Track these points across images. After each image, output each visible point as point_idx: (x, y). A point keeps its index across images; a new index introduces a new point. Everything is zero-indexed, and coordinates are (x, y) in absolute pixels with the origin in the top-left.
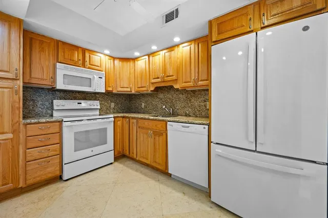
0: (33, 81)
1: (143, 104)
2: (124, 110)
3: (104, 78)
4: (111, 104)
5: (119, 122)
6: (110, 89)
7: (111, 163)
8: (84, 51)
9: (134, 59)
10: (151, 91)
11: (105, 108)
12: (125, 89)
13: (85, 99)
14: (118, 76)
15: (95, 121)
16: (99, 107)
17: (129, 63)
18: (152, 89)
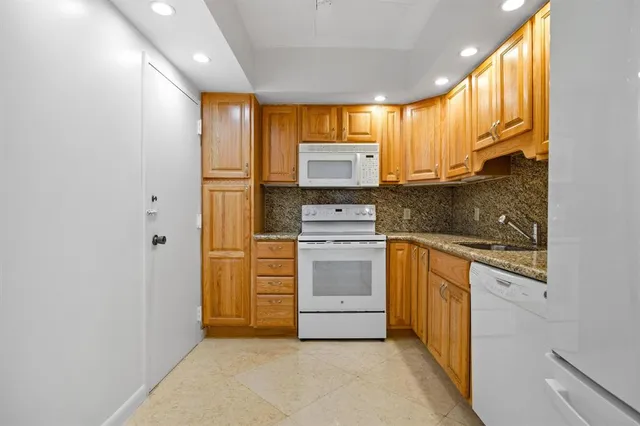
0: (274, 178)
1: (477, 211)
2: (436, 225)
3: (377, 156)
4: (402, 211)
5: (401, 252)
6: (391, 178)
7: (382, 340)
8: (340, 109)
9: (444, 96)
10: (478, 173)
11: (388, 220)
12: (425, 176)
13: (349, 202)
15: (347, 245)
16: (374, 218)
17: (432, 109)
18: (478, 167)
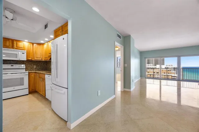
4: (33, 66)
5: (32, 75)
6: (30, 59)
9: (43, 44)
11: (29, 68)
12: (39, 59)
14: (35, 52)
18: (49, 59)
